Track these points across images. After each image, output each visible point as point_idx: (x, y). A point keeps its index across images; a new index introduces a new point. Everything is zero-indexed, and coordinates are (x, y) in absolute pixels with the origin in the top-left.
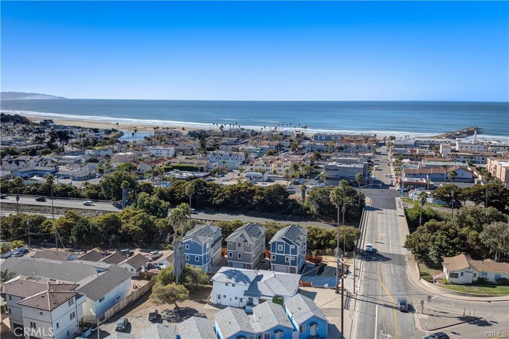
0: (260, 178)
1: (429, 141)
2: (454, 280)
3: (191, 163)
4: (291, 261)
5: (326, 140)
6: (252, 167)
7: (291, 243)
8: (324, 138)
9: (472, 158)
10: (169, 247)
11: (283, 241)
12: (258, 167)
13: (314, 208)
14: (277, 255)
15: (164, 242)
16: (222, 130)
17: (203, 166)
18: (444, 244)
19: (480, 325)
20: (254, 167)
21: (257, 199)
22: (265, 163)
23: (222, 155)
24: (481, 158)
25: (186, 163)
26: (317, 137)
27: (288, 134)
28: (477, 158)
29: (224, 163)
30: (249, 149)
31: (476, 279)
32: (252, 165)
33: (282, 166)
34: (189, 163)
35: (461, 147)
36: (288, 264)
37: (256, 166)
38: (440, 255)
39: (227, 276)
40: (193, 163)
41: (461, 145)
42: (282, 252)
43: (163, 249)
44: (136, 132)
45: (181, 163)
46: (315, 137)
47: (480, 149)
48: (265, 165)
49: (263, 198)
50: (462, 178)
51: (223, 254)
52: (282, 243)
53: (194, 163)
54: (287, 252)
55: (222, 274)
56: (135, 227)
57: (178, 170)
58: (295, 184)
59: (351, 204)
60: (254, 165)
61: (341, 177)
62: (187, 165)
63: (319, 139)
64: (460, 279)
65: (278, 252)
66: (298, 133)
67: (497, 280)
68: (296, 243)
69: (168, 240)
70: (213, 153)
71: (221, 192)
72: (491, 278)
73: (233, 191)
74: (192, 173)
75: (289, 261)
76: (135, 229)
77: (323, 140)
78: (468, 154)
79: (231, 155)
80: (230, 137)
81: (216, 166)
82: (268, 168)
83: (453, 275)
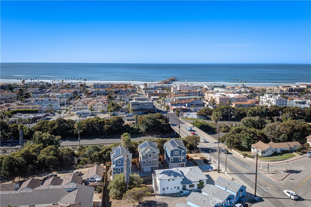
0: (86, 114)
1: (160, 86)
2: (264, 155)
3: (27, 108)
4: (182, 160)
5: (101, 87)
6: (74, 107)
7: (182, 149)
8: (100, 86)
9: (189, 94)
10: (80, 167)
11: (178, 148)
12: (79, 106)
13: (143, 129)
14: (174, 158)
15: (74, 164)
16: (24, 83)
17: (37, 109)
18: (249, 138)
19: (296, 173)
20: (76, 107)
21: (107, 127)
22: (84, 104)
23: (43, 101)
24: (193, 93)
25: (22, 108)
26: (95, 85)
27: (73, 85)
28: (191, 93)
29: (51, 106)
30: (58, 95)
31: (273, 152)
32: (75, 106)
33: (96, 105)
34: (25, 108)
35: (181, 88)
36: (180, 162)
37: (77, 106)
38: (248, 144)
39: (167, 175)
40: (28, 108)
41: (181, 87)
42: (177, 155)
43: (75, 169)
45: (18, 108)
46: (94, 85)
47: (189, 89)
48: (84, 105)
49: (111, 126)
50: (198, 104)
52: (177, 150)
53: (30, 108)
54: (180, 155)
55: (162, 175)
56: (49, 157)
57: (21, 114)
58: (113, 116)
59: (165, 123)
60: (76, 105)
61: (141, 109)
62: (25, 109)
63: (96, 87)
64: (266, 154)
65: (175, 156)
66: (81, 83)
67: (281, 151)
68: (185, 148)
69: (76, 162)
70: (36, 100)
72: (279, 151)
73: (88, 124)
74: (34, 115)
75: (181, 160)
76: (51, 159)
77: (100, 87)
78: (186, 92)
79: (50, 100)
80: (33, 88)
81: (45, 108)
82: (86, 107)
83: (263, 152)
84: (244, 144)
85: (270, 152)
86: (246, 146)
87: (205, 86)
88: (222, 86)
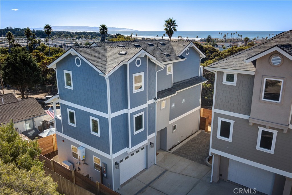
16: (225, 38)
23: (223, 46)
44: (164, 36)
51: (203, 123)
71: (219, 56)
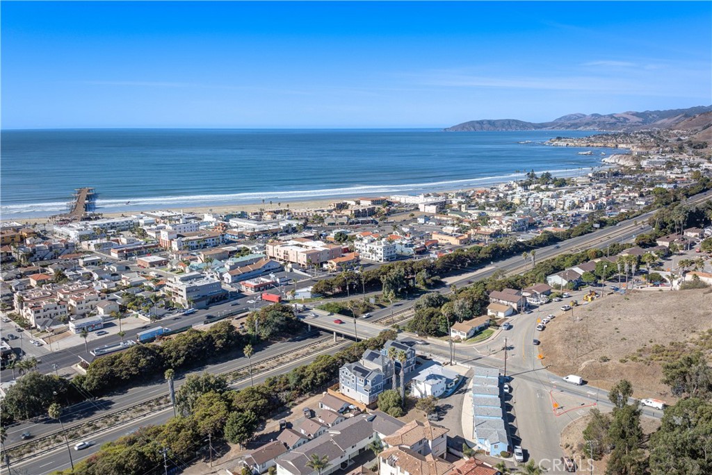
21: (220, 343)
33: (83, 302)
39: (434, 380)
49: (225, 340)
50: (272, 269)
61: (203, 296)
64: (470, 335)
67: (479, 330)
83: (468, 334)
84: (442, 329)
85: (473, 332)
86: (445, 331)
87: (206, 215)
88: (240, 213)
